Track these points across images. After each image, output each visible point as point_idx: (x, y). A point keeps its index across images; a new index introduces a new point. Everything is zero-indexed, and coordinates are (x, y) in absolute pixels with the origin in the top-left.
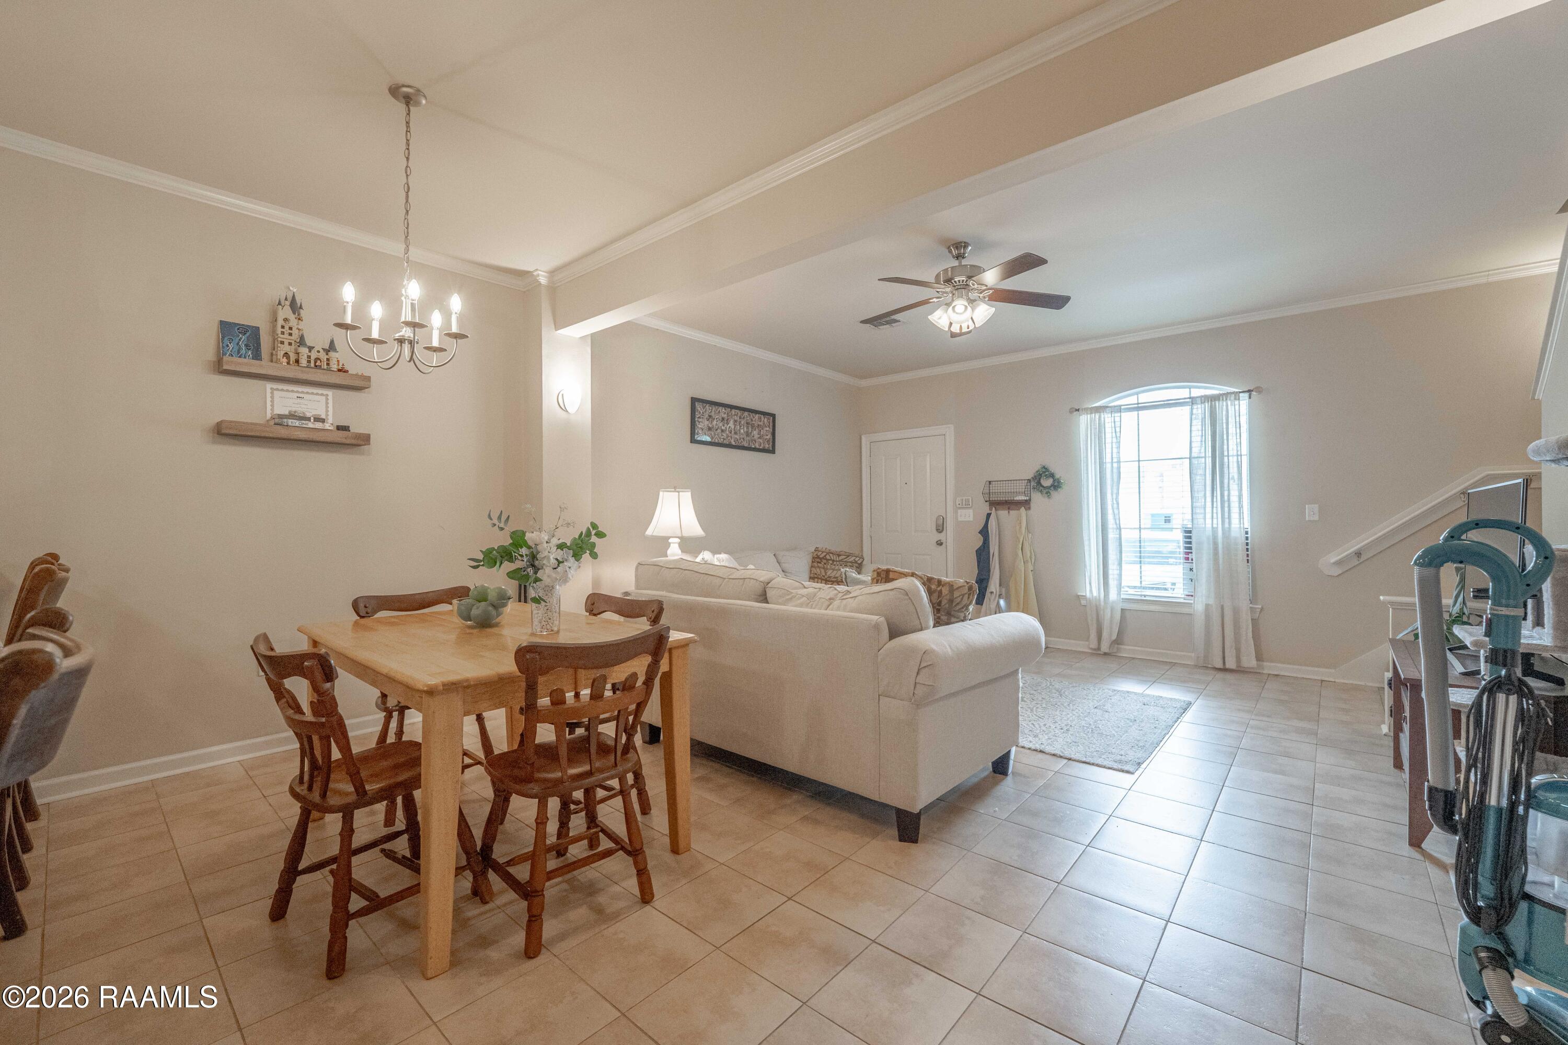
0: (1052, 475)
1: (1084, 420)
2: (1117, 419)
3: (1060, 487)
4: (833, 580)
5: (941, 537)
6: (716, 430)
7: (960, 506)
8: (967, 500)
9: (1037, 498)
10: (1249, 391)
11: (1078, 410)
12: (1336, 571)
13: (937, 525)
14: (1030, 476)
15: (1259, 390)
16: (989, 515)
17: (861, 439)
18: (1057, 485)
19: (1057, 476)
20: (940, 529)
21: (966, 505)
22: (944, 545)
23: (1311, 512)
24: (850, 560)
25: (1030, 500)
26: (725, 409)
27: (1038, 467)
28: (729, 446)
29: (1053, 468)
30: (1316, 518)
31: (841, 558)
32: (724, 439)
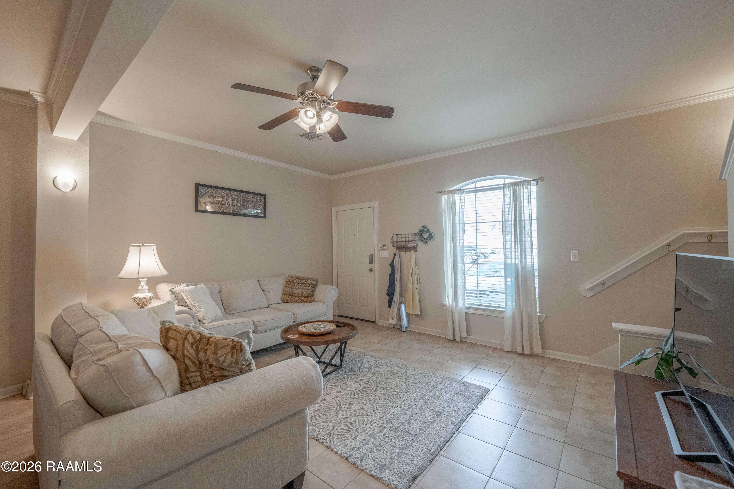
0: (428, 231)
1: (444, 198)
2: (462, 198)
3: (433, 238)
4: (296, 295)
5: (372, 266)
6: (217, 204)
7: (381, 249)
8: (384, 245)
9: (421, 245)
10: (536, 180)
11: (441, 192)
12: (590, 294)
13: (370, 260)
14: (416, 231)
15: (542, 179)
16: (395, 254)
17: (332, 209)
18: (430, 237)
19: (431, 232)
20: (371, 261)
21: (384, 248)
22: (373, 272)
23: (574, 256)
24: (308, 283)
25: (417, 246)
26: (225, 191)
27: (420, 227)
28: (229, 214)
29: (429, 227)
30: (577, 260)
31: (303, 281)
32: (223, 209)
